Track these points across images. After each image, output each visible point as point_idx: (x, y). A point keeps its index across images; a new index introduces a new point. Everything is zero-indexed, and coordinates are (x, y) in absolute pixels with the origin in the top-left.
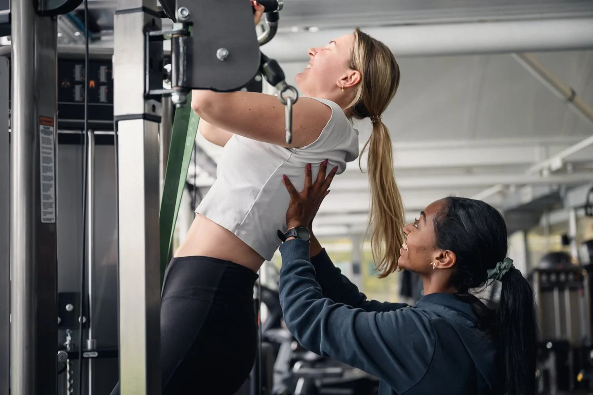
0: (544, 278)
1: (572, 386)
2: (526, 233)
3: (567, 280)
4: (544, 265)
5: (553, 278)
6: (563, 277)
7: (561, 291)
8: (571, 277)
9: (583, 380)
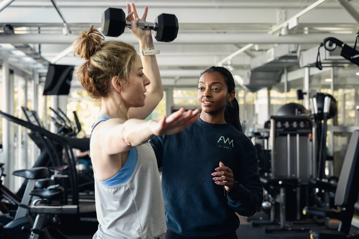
0: (279, 125)
1: (298, 218)
2: (269, 89)
3: (299, 127)
4: (280, 114)
5: (287, 125)
6: (295, 125)
7: (293, 135)
8: (302, 125)
9: (307, 213)
